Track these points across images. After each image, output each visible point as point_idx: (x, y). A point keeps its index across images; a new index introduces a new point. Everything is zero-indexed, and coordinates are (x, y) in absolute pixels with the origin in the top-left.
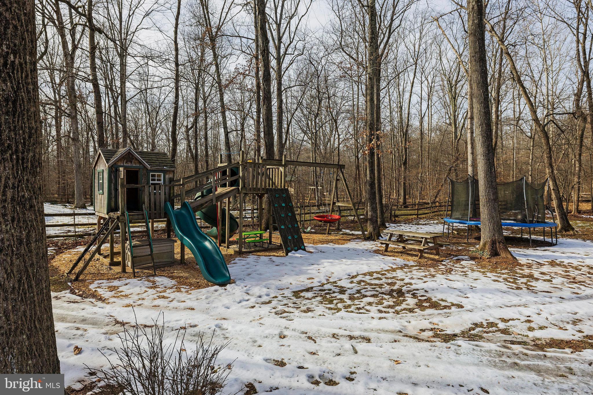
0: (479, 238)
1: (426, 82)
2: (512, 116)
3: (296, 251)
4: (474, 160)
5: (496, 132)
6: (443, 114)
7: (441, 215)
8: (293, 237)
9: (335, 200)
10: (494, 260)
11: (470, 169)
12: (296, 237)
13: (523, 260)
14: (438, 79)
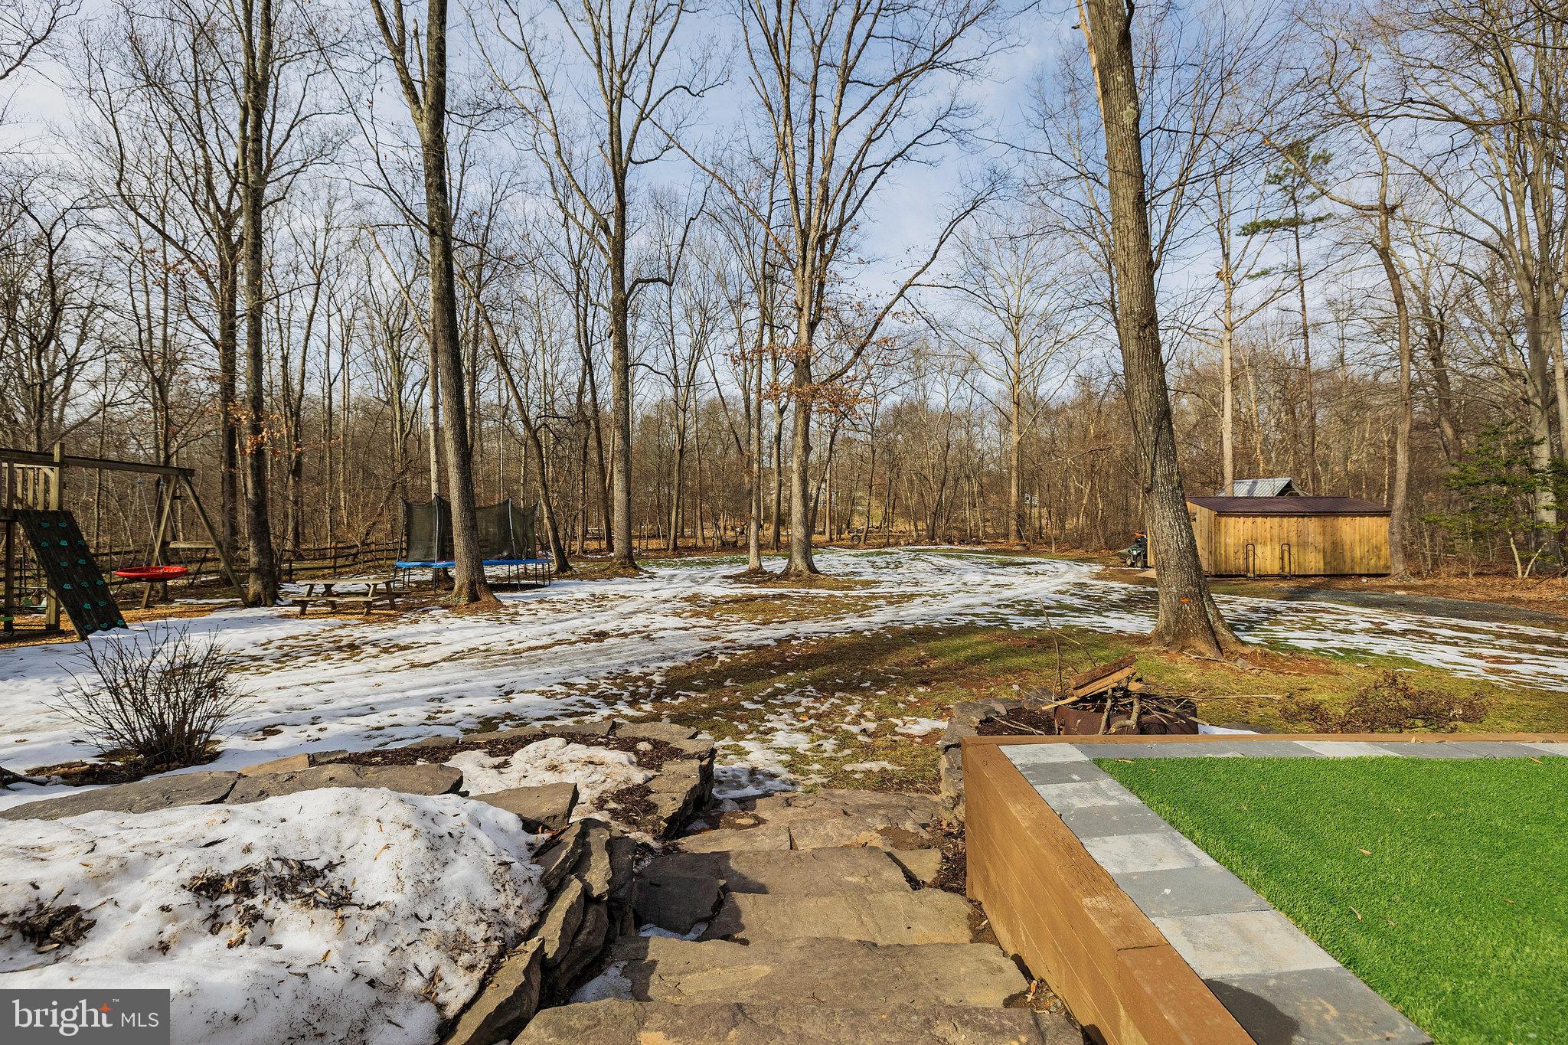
0: (452, 589)
1: (337, 317)
2: (496, 401)
3: (105, 630)
4: (442, 471)
5: (472, 428)
6: (373, 381)
7: (380, 566)
8: (95, 605)
9: (169, 534)
10: (473, 606)
11: (434, 487)
12: (102, 603)
13: (508, 602)
14: (360, 314)
